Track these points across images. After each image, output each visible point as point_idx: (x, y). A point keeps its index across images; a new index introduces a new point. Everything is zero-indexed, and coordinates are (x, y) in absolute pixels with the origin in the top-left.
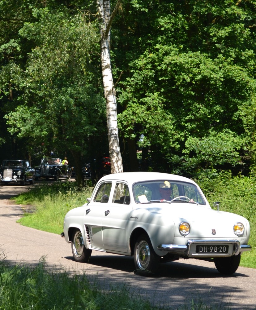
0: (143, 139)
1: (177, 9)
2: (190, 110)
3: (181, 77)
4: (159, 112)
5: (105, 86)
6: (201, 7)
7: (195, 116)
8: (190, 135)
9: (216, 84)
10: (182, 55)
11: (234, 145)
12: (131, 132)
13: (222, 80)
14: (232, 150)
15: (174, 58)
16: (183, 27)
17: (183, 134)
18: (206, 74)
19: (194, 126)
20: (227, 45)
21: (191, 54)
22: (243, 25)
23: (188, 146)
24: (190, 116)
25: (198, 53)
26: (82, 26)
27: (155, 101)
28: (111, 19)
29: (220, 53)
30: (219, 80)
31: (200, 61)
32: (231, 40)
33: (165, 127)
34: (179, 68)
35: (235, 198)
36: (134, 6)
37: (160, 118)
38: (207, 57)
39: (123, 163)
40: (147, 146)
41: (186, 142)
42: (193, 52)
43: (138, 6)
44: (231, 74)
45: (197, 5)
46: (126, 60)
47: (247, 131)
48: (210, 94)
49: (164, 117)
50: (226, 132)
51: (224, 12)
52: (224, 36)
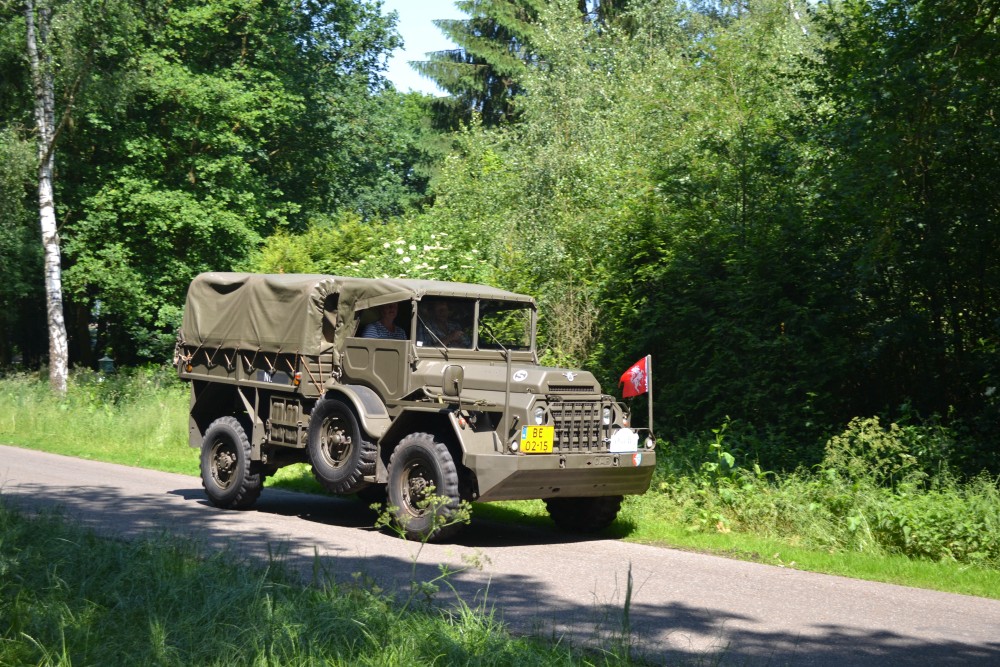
0: (99, 305)
1: (151, 131)
2: (165, 269)
3: (155, 223)
4: (123, 269)
5: (44, 230)
6: (185, 130)
7: (173, 277)
8: (166, 302)
9: (203, 235)
10: (156, 193)
12: (81, 295)
13: (211, 230)
15: (145, 197)
16: (159, 156)
17: (155, 300)
18: (190, 221)
19: (172, 290)
20: (219, 184)
21: (169, 193)
22: (241, 158)
23: (162, 317)
24: (166, 277)
25: (179, 192)
26: (14, 144)
27: (117, 255)
28: (55, 137)
29: (210, 194)
30: (207, 229)
31: (181, 203)
32: (224, 178)
33: (131, 290)
34: (153, 212)
36: (91, 121)
37: (124, 278)
38: (191, 198)
39: (68, 338)
40: (106, 315)
41: (160, 310)
42: (171, 189)
43: (96, 121)
44: (223, 223)
45: (179, 127)
46: (77, 197)
48: (194, 249)
49: (129, 276)
51: (215, 139)
52: (214, 172)
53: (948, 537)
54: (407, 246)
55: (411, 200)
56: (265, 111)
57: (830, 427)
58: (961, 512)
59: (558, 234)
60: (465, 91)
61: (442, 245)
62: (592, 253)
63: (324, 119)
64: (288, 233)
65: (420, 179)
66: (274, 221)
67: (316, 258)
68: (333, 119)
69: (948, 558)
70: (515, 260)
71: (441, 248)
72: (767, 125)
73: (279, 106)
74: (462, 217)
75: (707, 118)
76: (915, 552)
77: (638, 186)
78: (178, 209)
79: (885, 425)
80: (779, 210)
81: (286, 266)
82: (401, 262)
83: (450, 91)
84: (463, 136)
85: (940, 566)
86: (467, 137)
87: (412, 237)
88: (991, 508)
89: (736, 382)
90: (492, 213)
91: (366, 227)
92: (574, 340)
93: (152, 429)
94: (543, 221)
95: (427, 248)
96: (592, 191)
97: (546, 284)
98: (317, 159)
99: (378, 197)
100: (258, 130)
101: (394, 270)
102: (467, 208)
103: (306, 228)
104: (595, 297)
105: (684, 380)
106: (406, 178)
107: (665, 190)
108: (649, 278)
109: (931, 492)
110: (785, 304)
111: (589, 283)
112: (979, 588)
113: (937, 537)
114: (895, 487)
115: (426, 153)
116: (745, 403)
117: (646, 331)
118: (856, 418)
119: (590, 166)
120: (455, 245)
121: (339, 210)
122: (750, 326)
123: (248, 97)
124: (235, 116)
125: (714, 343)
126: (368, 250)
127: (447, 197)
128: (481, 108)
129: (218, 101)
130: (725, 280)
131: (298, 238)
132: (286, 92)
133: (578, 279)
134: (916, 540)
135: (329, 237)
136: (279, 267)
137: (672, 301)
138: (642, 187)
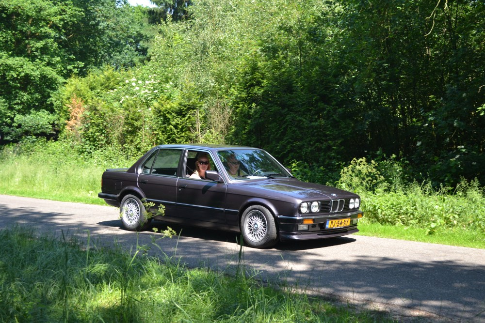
1: (6, 27)
2: (16, 97)
3: (10, 74)
6: (23, 27)
7: (21, 100)
8: (17, 113)
9: (35, 79)
10: (10, 59)
11: (48, 120)
13: (39, 76)
14: (47, 123)
15: (5, 61)
16: (11, 40)
17: (12, 113)
18: (28, 72)
19: (20, 107)
20: (42, 53)
21: (17, 58)
22: (53, 40)
23: (16, 121)
24: (17, 101)
25: (22, 58)
29: (38, 58)
30: (37, 76)
31: (23, 63)
32: (44, 50)
34: (9, 68)
35: (48, 155)
38: (29, 61)
41: (15, 118)
42: (18, 56)
44: (45, 73)
45: (20, 25)
47: (56, 110)
48: (30, 86)
50: (43, 112)
51: (39, 31)
52: (40, 47)
53: (399, 214)
54: (137, 81)
55: (140, 59)
56: (64, 16)
57: (344, 163)
58: (405, 202)
59: (212, 74)
60: (164, 4)
61: (154, 81)
62: (228, 82)
63: (94, 20)
64: (77, 77)
65: (144, 49)
66: (71, 71)
67: (92, 89)
68: (99, 19)
69: (399, 223)
70: (190, 87)
71: (154, 82)
72: (310, 18)
73: (71, 13)
74: (164, 67)
75: (282, 15)
76: (384, 221)
77: (249, 49)
78: (22, 66)
79: (368, 161)
80: (317, 60)
81: (77, 93)
82: (135, 90)
83: (157, 4)
84: (163, 26)
85: (396, 228)
86: (165, 27)
87: (139, 77)
88: (419, 199)
89: (298, 143)
90: (178, 64)
91: (116, 73)
92: (220, 125)
93: (12, 176)
94: (204, 68)
95: (147, 82)
96: (228, 52)
97: (206, 98)
98: (91, 40)
99: (123, 58)
100: (61, 26)
101: (131, 94)
102: (166, 62)
103: (87, 74)
104: (230, 104)
105: (274, 143)
106: (137, 48)
107: (262, 51)
108: (255, 94)
109: (391, 193)
110: (321, 105)
111: (227, 97)
112: (414, 237)
113: (394, 214)
114: (374, 191)
115: (146, 36)
116: (303, 153)
117: (255, 120)
118: (354, 159)
119: (226, 40)
120: (161, 80)
121: (103, 64)
122: (305, 116)
123: (55, 9)
124: (49, 19)
125: (288, 124)
126: (118, 84)
127: (156, 57)
128: (172, 13)
129: (39, 12)
130: (292, 94)
131: (83, 79)
132: (74, 6)
133: (222, 96)
134: (384, 215)
135: (98, 78)
136: (74, 94)
137: (266, 105)
138: (251, 49)
